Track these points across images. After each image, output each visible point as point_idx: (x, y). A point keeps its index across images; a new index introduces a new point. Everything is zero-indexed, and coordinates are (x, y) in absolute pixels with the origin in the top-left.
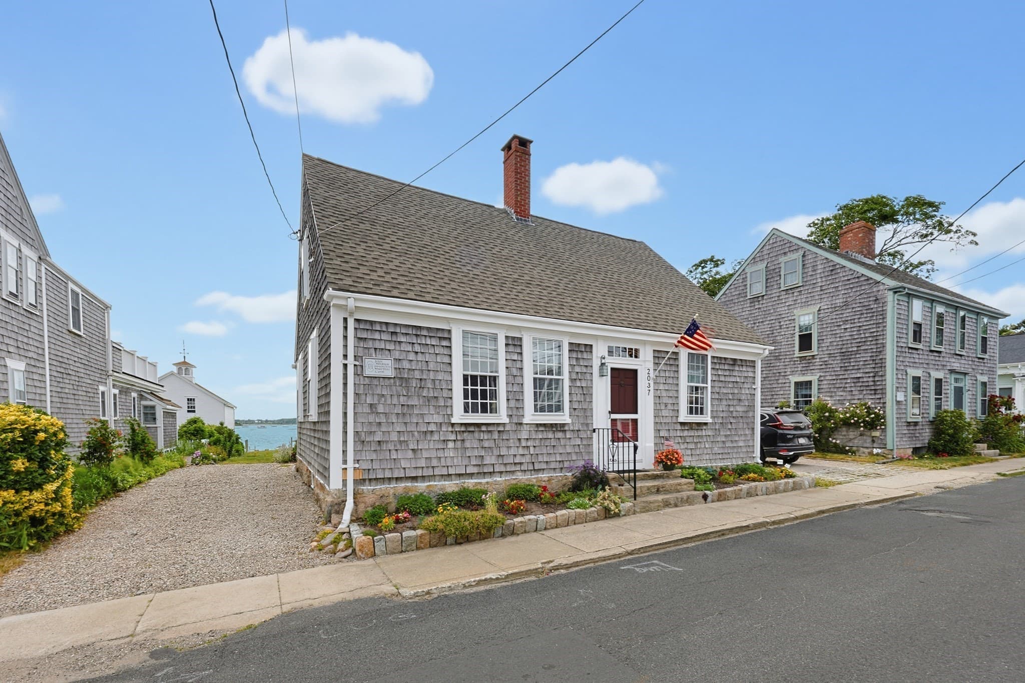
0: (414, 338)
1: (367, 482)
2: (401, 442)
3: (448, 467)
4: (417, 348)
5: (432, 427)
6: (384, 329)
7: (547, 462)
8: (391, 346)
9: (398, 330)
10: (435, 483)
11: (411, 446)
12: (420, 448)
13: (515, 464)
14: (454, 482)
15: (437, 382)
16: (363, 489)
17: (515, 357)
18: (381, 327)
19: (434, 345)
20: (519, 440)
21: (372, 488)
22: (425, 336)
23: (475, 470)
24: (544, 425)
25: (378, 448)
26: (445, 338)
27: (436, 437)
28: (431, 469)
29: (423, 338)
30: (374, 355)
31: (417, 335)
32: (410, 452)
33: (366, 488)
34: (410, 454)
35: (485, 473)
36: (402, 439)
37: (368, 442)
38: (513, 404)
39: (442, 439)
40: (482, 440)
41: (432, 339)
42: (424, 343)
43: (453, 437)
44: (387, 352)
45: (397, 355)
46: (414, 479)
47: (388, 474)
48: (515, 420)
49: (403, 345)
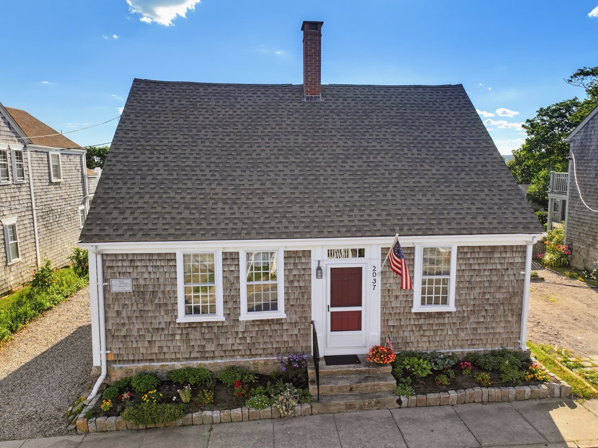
0: (148, 262)
1: (117, 362)
2: (140, 336)
3: (176, 353)
4: (150, 269)
5: (163, 326)
6: (125, 258)
7: (264, 349)
8: (130, 270)
9: (135, 258)
10: (167, 363)
11: (148, 339)
12: (153, 339)
13: (233, 350)
14: (182, 363)
15: (166, 293)
16: (114, 367)
17: (233, 268)
18: (123, 257)
19: (163, 266)
20: (237, 332)
21: (121, 366)
22: (156, 260)
23: (198, 355)
24: (261, 321)
25: (124, 340)
26: (171, 260)
27: (166, 332)
28: (163, 355)
29: (155, 261)
30: (118, 277)
31: (150, 260)
32: (147, 343)
33: (116, 366)
34: (146, 344)
35: (207, 357)
36: (140, 333)
37: (116, 336)
38: (230, 305)
39: (170, 333)
40: (204, 333)
41: (162, 261)
42: (155, 264)
43: (179, 332)
44: (128, 274)
45: (134, 275)
46: (152, 360)
47: (131, 358)
48: (232, 317)
49: (139, 268)
